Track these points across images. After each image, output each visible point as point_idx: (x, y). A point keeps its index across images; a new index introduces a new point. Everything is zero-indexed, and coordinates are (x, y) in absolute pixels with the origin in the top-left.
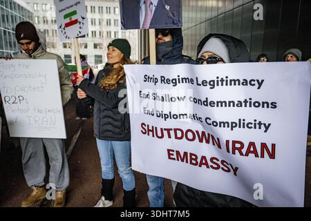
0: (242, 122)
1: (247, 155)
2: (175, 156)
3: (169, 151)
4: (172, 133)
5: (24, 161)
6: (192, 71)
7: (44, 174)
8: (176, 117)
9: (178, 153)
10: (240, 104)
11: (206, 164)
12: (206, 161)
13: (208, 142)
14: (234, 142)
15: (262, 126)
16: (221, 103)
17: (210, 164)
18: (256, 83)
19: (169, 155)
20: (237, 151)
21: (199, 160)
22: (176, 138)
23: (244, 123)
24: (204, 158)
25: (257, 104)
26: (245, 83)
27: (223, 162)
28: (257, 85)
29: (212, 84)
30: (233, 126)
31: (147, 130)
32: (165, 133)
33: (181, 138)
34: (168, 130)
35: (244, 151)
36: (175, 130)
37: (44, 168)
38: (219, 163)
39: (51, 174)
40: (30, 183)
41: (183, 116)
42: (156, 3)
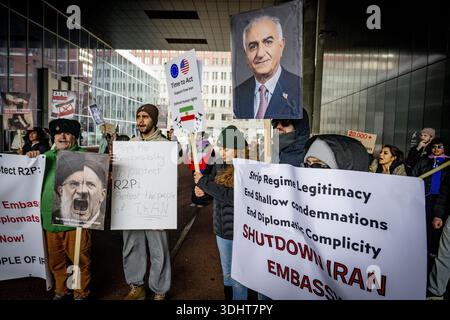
0: (347, 240)
1: (350, 283)
2: (275, 270)
3: (269, 262)
4: (273, 240)
5: (125, 254)
6: (294, 174)
8: (276, 222)
9: (279, 266)
10: (344, 219)
11: (308, 286)
12: (308, 282)
13: (310, 259)
14: (337, 265)
15: (371, 250)
16: (323, 214)
17: (313, 287)
18: (362, 195)
19: (270, 267)
20: (339, 276)
21: (301, 280)
22: (278, 247)
23: (349, 243)
24: (306, 278)
25: (364, 222)
26: (351, 194)
27: (327, 287)
28: (364, 199)
29: (313, 191)
30: (336, 243)
31: (249, 234)
32: (266, 239)
33: (282, 249)
34: (269, 237)
35: (348, 277)
36: (277, 238)
37: (145, 265)
38: (323, 288)
39: (152, 272)
41: (285, 223)
42: (272, 90)
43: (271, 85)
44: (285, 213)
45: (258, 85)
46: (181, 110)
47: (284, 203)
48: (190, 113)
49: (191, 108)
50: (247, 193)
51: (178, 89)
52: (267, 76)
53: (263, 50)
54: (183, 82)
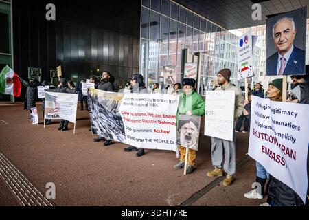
0: (287, 135)
1: (286, 154)
2: (265, 151)
3: (262, 146)
4: (264, 136)
6: (271, 104)
7: (221, 160)
8: (265, 127)
9: (266, 148)
10: (286, 125)
12: (274, 156)
14: (282, 146)
15: (293, 140)
16: (278, 122)
17: (276, 158)
18: (294, 114)
19: (263, 149)
20: (283, 151)
21: (272, 155)
24: (274, 154)
25: (293, 127)
26: (289, 113)
28: (294, 116)
30: (283, 136)
31: (255, 133)
32: (261, 135)
33: (267, 140)
35: (285, 151)
40: (214, 164)
41: (268, 127)
42: (287, 59)
43: (287, 56)
44: (267, 122)
45: (280, 56)
46: (242, 65)
47: (268, 118)
48: (246, 66)
49: (247, 63)
50: (256, 113)
51: (242, 52)
52: (285, 51)
53: (283, 37)
54: (244, 49)
